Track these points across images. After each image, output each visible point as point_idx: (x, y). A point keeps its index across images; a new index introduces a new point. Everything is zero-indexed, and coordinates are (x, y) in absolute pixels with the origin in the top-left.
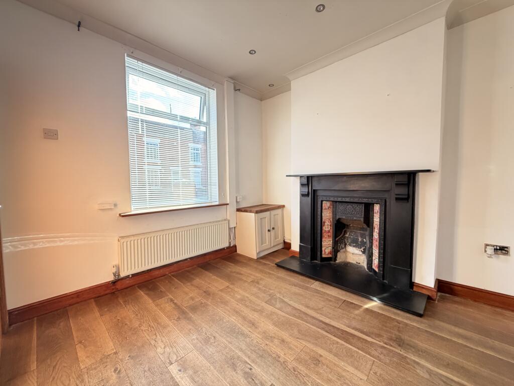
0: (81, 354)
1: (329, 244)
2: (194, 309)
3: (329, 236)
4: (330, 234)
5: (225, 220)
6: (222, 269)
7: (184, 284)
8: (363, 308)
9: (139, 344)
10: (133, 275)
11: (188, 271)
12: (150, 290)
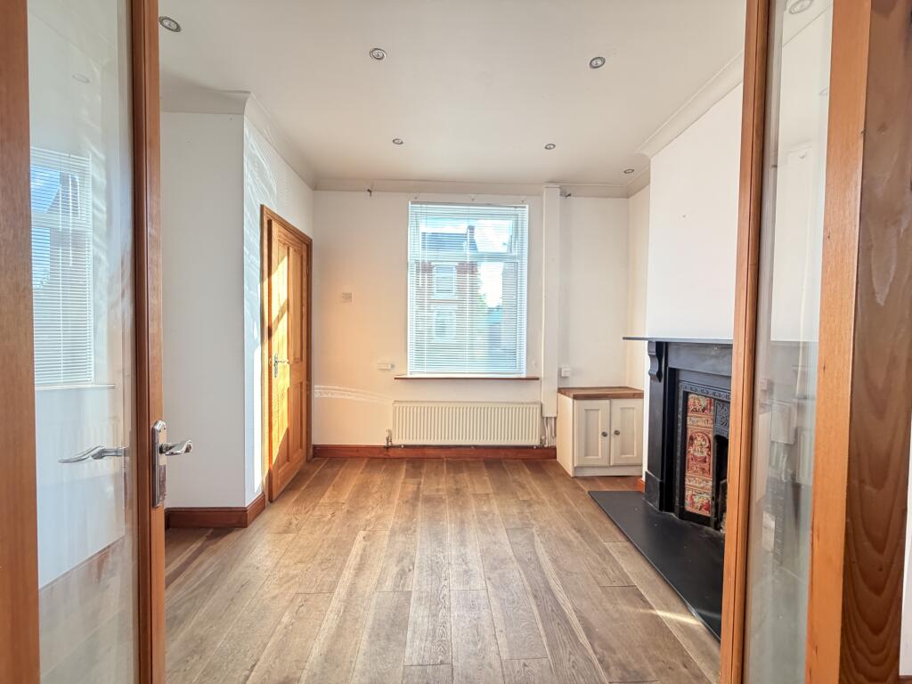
0: (327, 494)
1: (702, 488)
2: (428, 500)
3: (703, 469)
4: (706, 466)
5: (535, 403)
6: (509, 473)
7: (448, 473)
8: (654, 612)
9: (361, 505)
10: (406, 447)
11: (467, 462)
12: (413, 467)
